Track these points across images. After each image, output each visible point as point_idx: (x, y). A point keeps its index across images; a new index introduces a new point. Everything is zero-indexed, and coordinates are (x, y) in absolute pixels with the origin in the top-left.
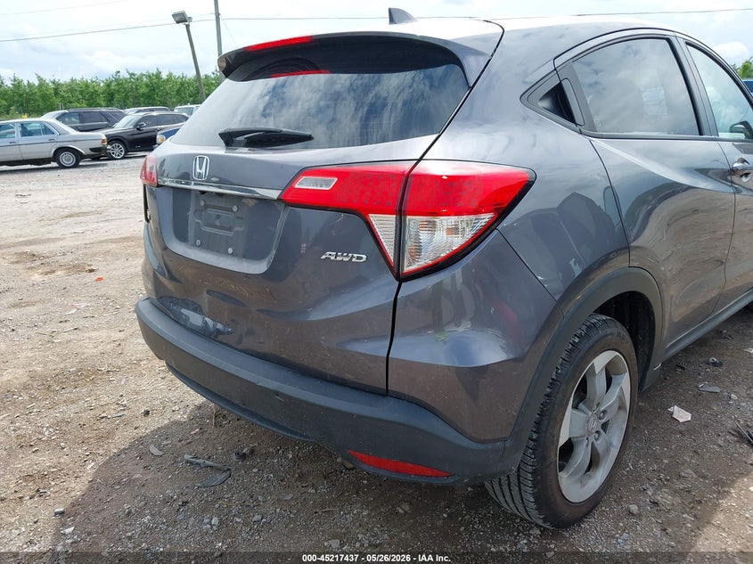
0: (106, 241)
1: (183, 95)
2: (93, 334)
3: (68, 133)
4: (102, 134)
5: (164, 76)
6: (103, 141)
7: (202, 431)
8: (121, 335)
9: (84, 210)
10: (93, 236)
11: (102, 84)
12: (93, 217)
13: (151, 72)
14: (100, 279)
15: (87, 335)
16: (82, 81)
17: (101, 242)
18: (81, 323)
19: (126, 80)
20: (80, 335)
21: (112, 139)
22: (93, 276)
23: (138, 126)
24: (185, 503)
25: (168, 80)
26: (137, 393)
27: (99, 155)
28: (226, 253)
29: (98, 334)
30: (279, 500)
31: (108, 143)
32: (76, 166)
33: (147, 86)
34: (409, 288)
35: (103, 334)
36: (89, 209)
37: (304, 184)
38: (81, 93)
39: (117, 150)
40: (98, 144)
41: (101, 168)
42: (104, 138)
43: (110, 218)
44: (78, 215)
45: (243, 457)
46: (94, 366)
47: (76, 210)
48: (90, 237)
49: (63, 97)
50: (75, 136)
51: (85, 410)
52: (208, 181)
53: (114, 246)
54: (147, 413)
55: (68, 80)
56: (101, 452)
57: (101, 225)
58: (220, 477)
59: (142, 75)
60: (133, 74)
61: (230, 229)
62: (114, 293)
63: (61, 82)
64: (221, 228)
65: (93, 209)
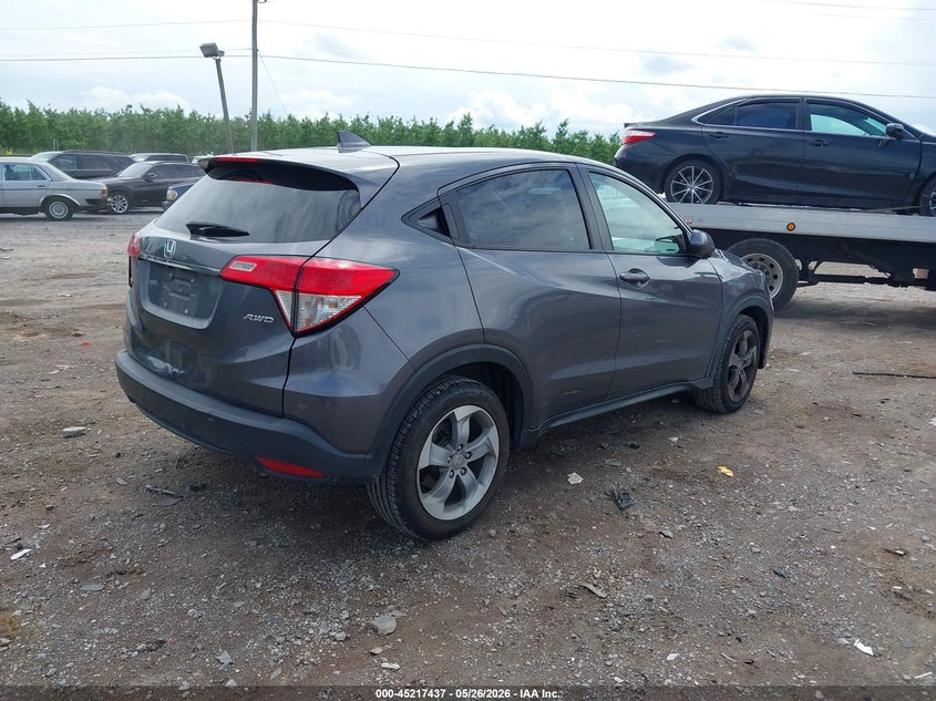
0: (96, 307)
1: (207, 140)
2: (75, 393)
3: (62, 179)
4: (101, 184)
5: (186, 115)
6: (103, 192)
7: (165, 471)
8: (102, 395)
9: (74, 271)
10: (81, 300)
11: (109, 119)
12: (83, 280)
13: (170, 109)
14: (86, 344)
15: (68, 393)
16: (84, 113)
17: (90, 307)
18: (63, 383)
19: (139, 116)
20: (62, 393)
21: (113, 190)
22: (80, 341)
23: (147, 178)
24: (140, 515)
25: (190, 120)
26: (111, 441)
27: (96, 208)
28: (183, 313)
29: (79, 393)
30: (217, 517)
31: (109, 195)
32: (68, 218)
33: (164, 126)
34: (300, 342)
35: (85, 393)
36: (78, 271)
37: (237, 266)
38: (82, 127)
39: (120, 203)
40: (97, 195)
41: (99, 224)
42: (105, 188)
43: (103, 282)
44: (67, 276)
45: (196, 489)
46: (72, 419)
47: (65, 271)
48: (79, 301)
49: (59, 132)
50: (69, 184)
51: (62, 451)
52: (174, 259)
53: (104, 312)
54: (118, 455)
55: (67, 111)
56: (74, 480)
57: (93, 289)
58: (173, 501)
59: (159, 112)
60: (148, 110)
61: (188, 295)
62: (100, 358)
63: (59, 112)
64: (182, 294)
65: (85, 272)
